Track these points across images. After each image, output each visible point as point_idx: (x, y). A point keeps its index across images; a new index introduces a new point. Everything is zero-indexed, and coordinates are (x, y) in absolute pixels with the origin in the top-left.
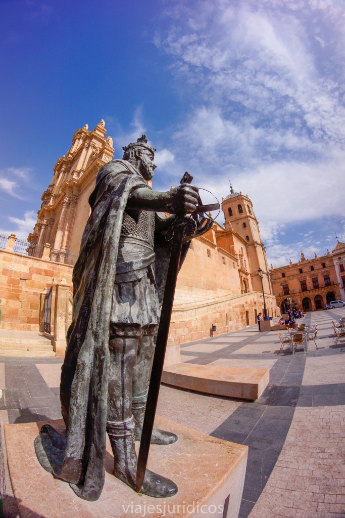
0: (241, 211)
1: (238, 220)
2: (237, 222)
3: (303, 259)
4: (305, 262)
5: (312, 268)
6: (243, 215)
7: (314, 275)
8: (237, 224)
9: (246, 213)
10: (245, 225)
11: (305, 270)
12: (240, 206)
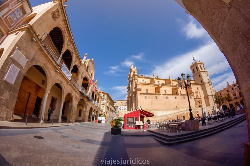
0: (197, 70)
1: (197, 74)
2: (197, 75)
3: (228, 85)
4: (229, 86)
5: (233, 89)
6: (199, 71)
7: (234, 92)
8: (197, 76)
9: (199, 70)
10: (200, 76)
11: (229, 90)
12: (197, 68)
